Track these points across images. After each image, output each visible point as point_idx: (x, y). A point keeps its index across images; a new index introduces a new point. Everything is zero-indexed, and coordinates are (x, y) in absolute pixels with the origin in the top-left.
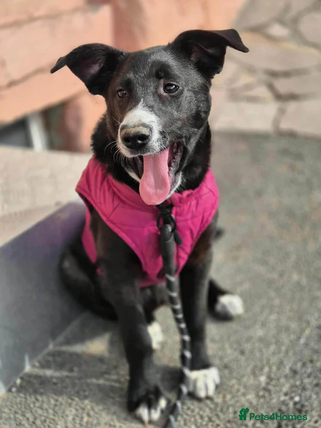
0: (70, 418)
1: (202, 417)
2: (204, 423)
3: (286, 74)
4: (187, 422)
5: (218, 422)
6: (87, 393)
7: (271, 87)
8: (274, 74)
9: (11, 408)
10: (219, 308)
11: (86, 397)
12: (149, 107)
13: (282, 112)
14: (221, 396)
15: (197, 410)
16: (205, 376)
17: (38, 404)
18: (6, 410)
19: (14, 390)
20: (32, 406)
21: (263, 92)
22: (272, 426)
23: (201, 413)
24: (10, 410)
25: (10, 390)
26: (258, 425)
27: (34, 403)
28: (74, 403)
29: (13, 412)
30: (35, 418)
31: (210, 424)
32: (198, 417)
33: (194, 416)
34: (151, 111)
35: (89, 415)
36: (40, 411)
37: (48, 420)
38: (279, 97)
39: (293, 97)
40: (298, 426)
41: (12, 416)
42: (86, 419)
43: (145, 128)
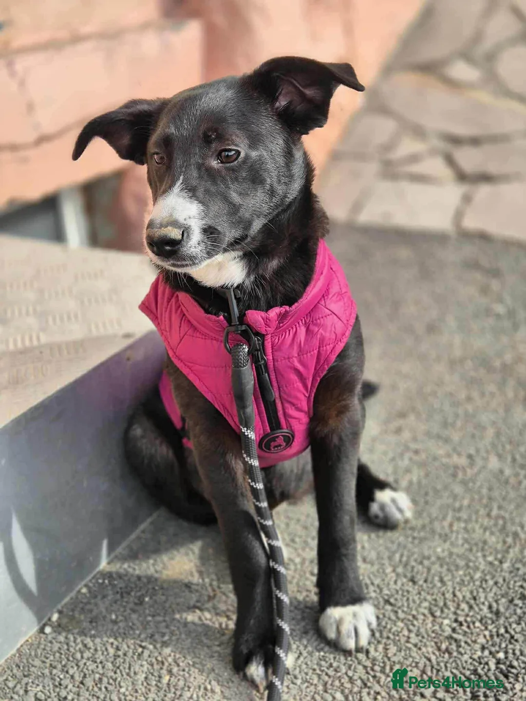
0: (141, 677)
1: (351, 680)
2: (356, 689)
3: (475, 141)
4: (329, 686)
5: (377, 688)
6: (166, 638)
7: (450, 161)
8: (456, 141)
9: (44, 659)
10: (374, 508)
11: (165, 644)
12: (190, 190)
13: (467, 199)
14: (381, 648)
15: (344, 669)
16: (355, 615)
17: (87, 654)
18: (37, 662)
19: (48, 630)
20: (78, 656)
21: (436, 167)
22: (464, 697)
23: (350, 673)
24: (44, 662)
25: (42, 630)
26: (441, 694)
27: (82, 652)
28: (146, 653)
29: (48, 665)
30: (85, 676)
31: (365, 690)
32: (345, 680)
33: (340, 678)
34: (191, 197)
35: (170, 672)
36: (92, 666)
37: (105, 680)
38: (462, 177)
39: (485, 178)
40: (504, 698)
41: (47, 671)
42: (166, 679)
43: (176, 230)
